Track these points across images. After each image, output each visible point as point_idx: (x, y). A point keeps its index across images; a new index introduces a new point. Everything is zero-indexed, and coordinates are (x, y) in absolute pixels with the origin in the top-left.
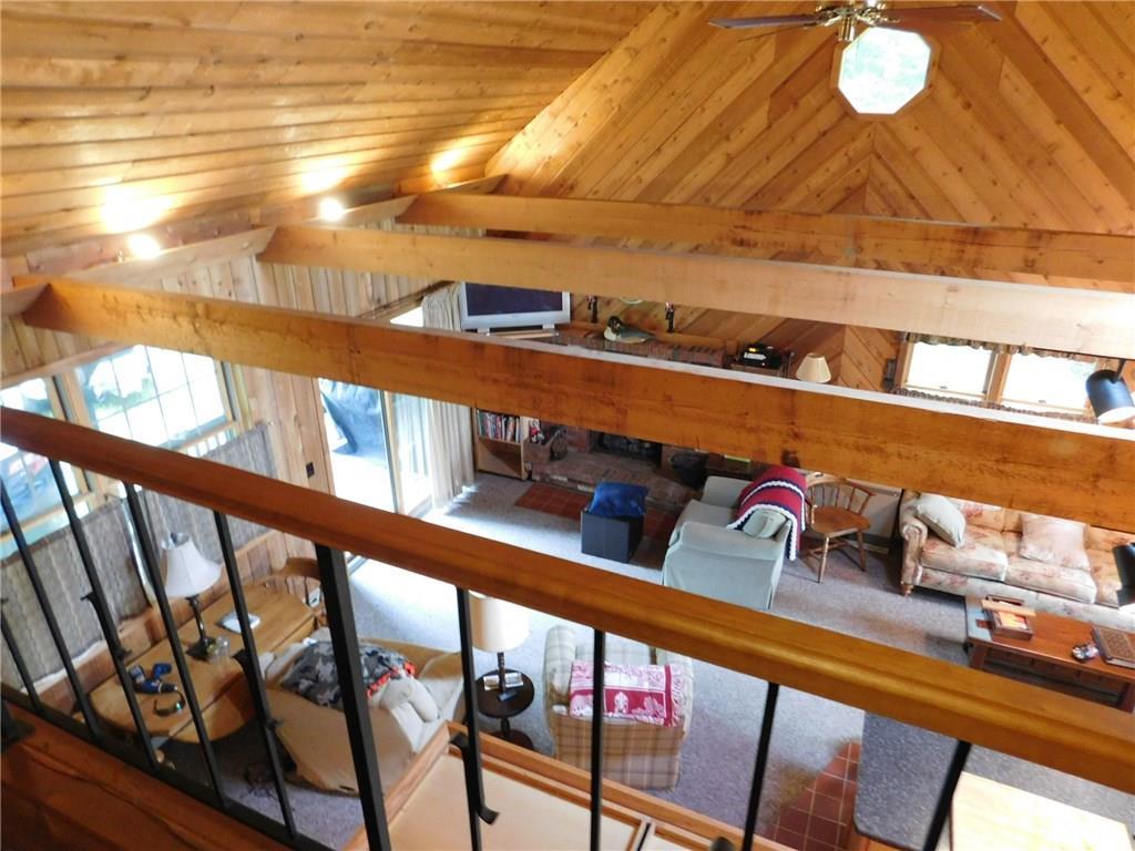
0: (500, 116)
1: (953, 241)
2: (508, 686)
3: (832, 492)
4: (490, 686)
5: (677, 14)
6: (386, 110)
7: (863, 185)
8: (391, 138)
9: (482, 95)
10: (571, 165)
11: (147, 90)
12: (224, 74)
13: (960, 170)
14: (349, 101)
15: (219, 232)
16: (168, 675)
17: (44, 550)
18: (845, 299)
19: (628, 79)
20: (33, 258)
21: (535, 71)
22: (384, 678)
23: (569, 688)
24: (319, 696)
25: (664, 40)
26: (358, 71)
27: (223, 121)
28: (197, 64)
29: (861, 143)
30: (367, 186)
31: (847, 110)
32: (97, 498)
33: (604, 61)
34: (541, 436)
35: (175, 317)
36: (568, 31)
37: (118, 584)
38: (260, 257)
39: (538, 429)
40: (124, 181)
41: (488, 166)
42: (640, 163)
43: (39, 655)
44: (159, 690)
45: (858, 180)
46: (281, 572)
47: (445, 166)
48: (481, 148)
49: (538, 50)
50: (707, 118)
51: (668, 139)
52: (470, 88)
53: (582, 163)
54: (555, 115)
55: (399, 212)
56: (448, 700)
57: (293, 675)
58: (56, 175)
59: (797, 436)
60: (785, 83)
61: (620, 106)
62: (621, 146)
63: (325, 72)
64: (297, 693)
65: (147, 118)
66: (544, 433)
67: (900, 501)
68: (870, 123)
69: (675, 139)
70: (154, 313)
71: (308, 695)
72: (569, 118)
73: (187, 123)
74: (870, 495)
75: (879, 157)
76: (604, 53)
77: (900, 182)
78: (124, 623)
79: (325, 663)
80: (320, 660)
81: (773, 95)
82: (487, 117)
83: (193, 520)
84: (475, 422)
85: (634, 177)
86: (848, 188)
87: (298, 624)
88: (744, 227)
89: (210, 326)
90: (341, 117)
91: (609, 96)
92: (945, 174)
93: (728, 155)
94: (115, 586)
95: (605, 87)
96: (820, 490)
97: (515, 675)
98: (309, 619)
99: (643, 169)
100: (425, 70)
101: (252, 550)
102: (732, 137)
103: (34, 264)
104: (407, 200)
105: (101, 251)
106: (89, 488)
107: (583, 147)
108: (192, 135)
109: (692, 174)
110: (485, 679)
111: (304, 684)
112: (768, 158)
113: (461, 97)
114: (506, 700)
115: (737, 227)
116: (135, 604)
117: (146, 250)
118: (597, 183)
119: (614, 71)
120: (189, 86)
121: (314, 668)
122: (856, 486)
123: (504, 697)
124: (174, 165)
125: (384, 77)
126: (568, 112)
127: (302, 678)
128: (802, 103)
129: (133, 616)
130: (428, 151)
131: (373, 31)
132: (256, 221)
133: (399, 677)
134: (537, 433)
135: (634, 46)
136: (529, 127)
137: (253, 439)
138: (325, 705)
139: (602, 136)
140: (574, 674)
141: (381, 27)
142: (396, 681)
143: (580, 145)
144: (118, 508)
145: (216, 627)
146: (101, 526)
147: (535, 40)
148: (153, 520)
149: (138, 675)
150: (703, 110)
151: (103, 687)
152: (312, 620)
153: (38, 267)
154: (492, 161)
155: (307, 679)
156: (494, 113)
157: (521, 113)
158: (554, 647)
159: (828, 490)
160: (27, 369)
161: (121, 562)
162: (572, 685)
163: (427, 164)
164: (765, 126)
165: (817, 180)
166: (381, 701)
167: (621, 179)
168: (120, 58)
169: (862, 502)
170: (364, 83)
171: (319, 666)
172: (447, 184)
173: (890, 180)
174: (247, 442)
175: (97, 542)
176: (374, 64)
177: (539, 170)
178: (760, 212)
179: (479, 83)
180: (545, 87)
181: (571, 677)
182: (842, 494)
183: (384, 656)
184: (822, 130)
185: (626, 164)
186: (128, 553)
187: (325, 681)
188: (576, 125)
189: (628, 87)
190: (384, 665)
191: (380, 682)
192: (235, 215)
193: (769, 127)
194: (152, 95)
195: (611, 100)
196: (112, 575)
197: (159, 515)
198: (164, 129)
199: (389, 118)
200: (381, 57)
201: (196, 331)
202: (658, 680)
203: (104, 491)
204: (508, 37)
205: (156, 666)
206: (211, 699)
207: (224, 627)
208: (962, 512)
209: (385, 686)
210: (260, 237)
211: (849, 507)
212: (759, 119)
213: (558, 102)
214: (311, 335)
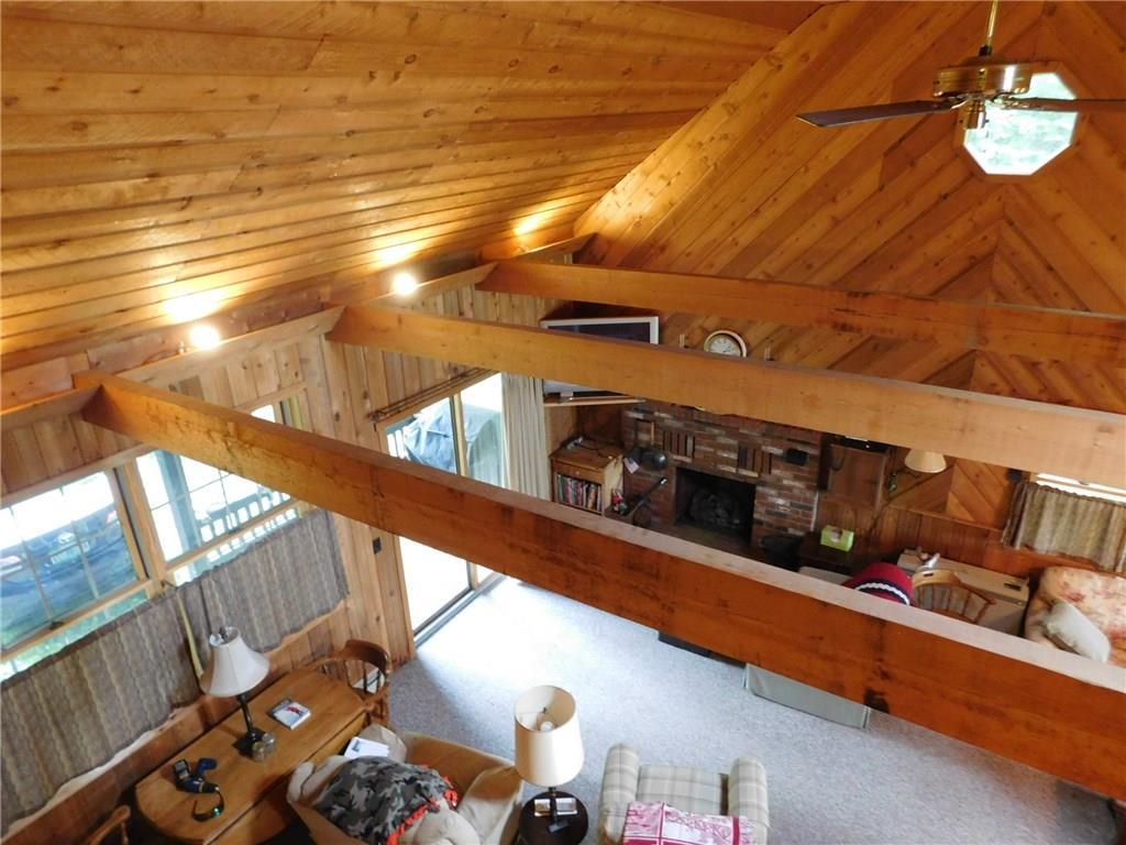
0: (587, 178)
1: (1103, 337)
2: (559, 813)
3: (943, 594)
4: (540, 812)
5: (780, 67)
6: (458, 187)
7: (991, 254)
8: (468, 211)
9: (564, 162)
10: (662, 226)
11: (188, 200)
12: (270, 176)
13: (1113, 238)
14: (414, 184)
15: (287, 314)
16: (212, 771)
17: (95, 643)
18: (962, 430)
19: (726, 137)
20: (93, 355)
21: (621, 134)
22: (421, 810)
23: (623, 836)
24: (350, 827)
25: (765, 96)
26: (423, 156)
27: (278, 217)
28: (238, 171)
29: (990, 206)
30: (444, 255)
31: (972, 169)
32: (154, 584)
33: (700, 118)
34: (623, 505)
35: (209, 432)
36: (657, 94)
37: (170, 673)
38: (329, 336)
39: (620, 497)
40: (177, 281)
41: (577, 225)
42: (737, 225)
43: (86, 749)
44: (201, 788)
45: (985, 249)
46: (340, 653)
47: (529, 229)
48: (568, 209)
49: (624, 115)
50: (810, 179)
51: (768, 198)
52: (552, 157)
53: (675, 223)
54: (647, 174)
55: (479, 280)
56: (492, 827)
57: (326, 798)
58: (105, 284)
59: (885, 676)
60: (900, 141)
61: (715, 164)
62: (716, 206)
63: (385, 162)
64: (329, 819)
65: (190, 225)
66: (627, 503)
67: (1026, 611)
68: (1002, 185)
69: (775, 200)
70: (191, 426)
71: (339, 822)
72: (662, 177)
73: (238, 224)
74: (989, 602)
75: (1011, 224)
76: (700, 110)
77: (1036, 252)
78: (176, 711)
79: (360, 788)
80: (356, 782)
81: (886, 155)
82: (572, 181)
83: (251, 605)
84: (556, 484)
85: (731, 239)
86: (973, 257)
87: (349, 719)
88: (847, 311)
89: (241, 447)
90: (408, 199)
91: (704, 154)
92: (1093, 243)
93: (834, 218)
94: (167, 674)
95: (700, 144)
96: (929, 590)
97: (569, 800)
98: (360, 715)
99: (740, 230)
100: (496, 146)
101: (314, 629)
102: (839, 198)
103: (95, 361)
104: (488, 268)
105: (163, 342)
106: (147, 575)
107: (676, 206)
108: (245, 232)
109: (793, 238)
110: (537, 802)
111: (337, 810)
112: (879, 222)
113: (538, 166)
114: (555, 832)
115: (838, 310)
116: (187, 692)
117: (205, 341)
118: (689, 246)
119: (709, 130)
120: (233, 190)
121: (348, 793)
122: (971, 590)
123: (554, 828)
124: (229, 261)
125: (452, 158)
126: (661, 170)
127: (334, 803)
128: (921, 163)
129: (185, 704)
130: (511, 217)
131: (435, 118)
132: (326, 299)
133: (436, 810)
134: (619, 502)
135: (731, 102)
136: (619, 186)
137: (317, 520)
138: (356, 837)
139: (695, 197)
140: (629, 821)
141: (442, 113)
142: (432, 815)
143: (672, 204)
144: (172, 597)
145: (267, 717)
146: (154, 616)
147: (619, 107)
148: (208, 607)
149: (181, 771)
150: (807, 170)
151: (149, 778)
152: (363, 716)
153: (98, 364)
154: (580, 219)
155: (341, 805)
156: (579, 177)
157: (611, 173)
158: (612, 771)
159: (938, 591)
160: (85, 464)
161: (174, 650)
162: (627, 833)
163: (510, 229)
164: (877, 187)
165: (936, 247)
166: (416, 836)
167: (715, 240)
168: (153, 175)
169: (980, 608)
170: (430, 166)
171: (354, 791)
172: (530, 247)
173: (1024, 249)
174: (309, 523)
175: (150, 633)
176: (440, 147)
177: (630, 228)
178: (866, 295)
179: (559, 152)
180: (636, 147)
181: (626, 823)
182: (955, 595)
183: (423, 784)
184: (943, 193)
185: (720, 227)
186: (181, 640)
187: (358, 809)
188: (669, 184)
189: (725, 145)
190: (422, 795)
191: (416, 814)
192: (304, 295)
193: (881, 188)
194: (194, 203)
195: (706, 158)
196: (164, 664)
197: (214, 602)
198: (213, 230)
199: (462, 194)
200: (445, 141)
201: (229, 449)
202: (724, 838)
203: (161, 578)
204: (591, 107)
205: (201, 761)
206: (250, 805)
207: (274, 718)
208: (1106, 633)
209: (420, 819)
210: (328, 319)
211: (964, 611)
212: (870, 180)
213: (650, 161)
214: (336, 471)
